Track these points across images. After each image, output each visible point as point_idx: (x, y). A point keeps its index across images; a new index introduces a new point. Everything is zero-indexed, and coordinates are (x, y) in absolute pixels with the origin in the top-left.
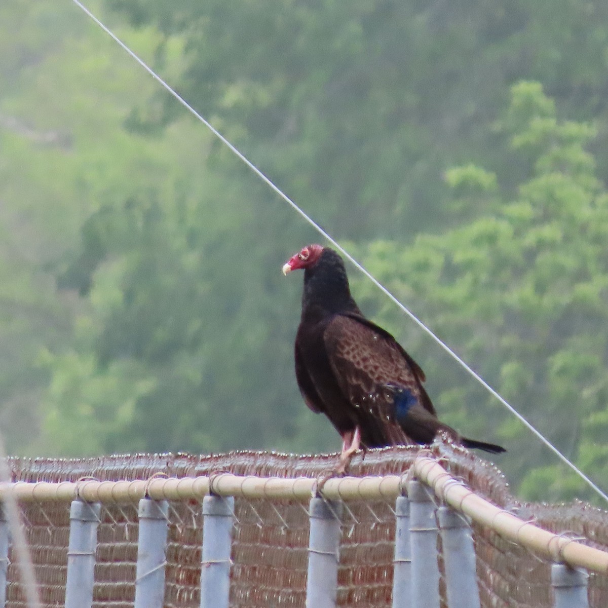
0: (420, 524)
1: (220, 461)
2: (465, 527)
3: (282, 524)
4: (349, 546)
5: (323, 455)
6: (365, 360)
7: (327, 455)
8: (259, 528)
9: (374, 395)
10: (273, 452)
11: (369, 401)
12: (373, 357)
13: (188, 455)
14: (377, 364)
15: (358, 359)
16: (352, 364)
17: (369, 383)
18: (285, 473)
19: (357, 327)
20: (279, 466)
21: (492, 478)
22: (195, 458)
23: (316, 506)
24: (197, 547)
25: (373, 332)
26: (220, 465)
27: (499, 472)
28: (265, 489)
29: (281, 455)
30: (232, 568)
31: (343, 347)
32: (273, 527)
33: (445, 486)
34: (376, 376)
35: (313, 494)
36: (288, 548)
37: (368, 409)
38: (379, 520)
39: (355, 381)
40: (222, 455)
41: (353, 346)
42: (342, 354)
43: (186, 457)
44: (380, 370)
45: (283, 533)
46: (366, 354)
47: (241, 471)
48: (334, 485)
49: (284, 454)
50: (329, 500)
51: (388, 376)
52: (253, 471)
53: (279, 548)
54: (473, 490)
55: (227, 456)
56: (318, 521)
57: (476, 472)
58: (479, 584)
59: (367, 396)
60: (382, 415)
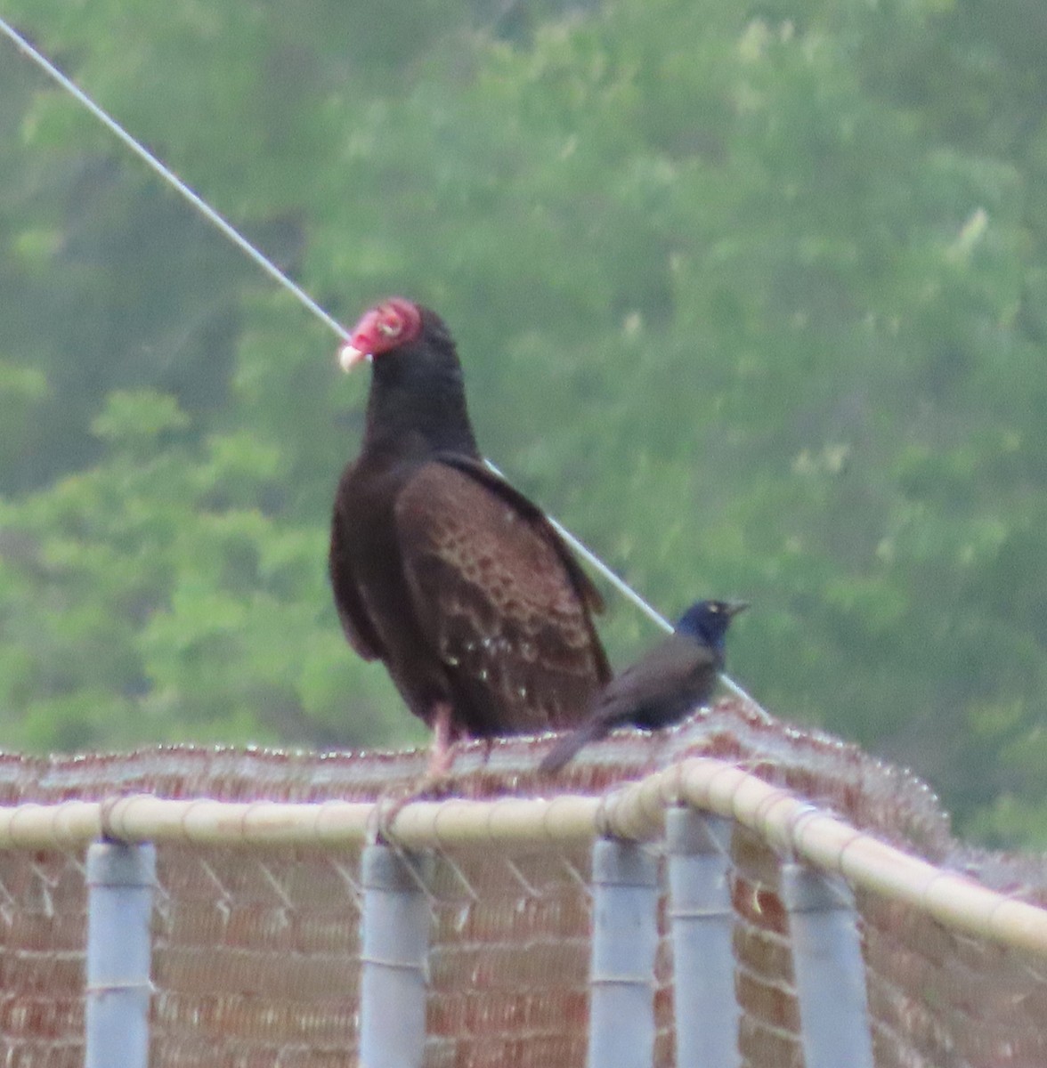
0: (694, 903)
1: (111, 768)
2: (843, 907)
3: (281, 903)
4: (454, 949)
5: (380, 752)
6: (485, 563)
7: (389, 753)
8: (220, 913)
9: (495, 640)
10: (252, 748)
11: (480, 652)
12: (501, 558)
13: (22, 753)
14: (510, 575)
15: (472, 561)
16: (456, 572)
17: (487, 612)
18: (284, 793)
19: (475, 492)
20: (268, 778)
21: (907, 804)
22: (37, 763)
23: (378, 863)
24: (55, 956)
25: (505, 507)
26: (115, 775)
27: (925, 788)
28: (243, 827)
29: (274, 753)
30: (153, 1000)
31: (442, 534)
32: (258, 909)
33: (797, 820)
34: (506, 600)
35: (371, 838)
36: (295, 955)
37: (477, 667)
38: (534, 892)
39: (456, 609)
40: (118, 755)
41: (462, 532)
42: (437, 547)
43: (17, 759)
44: (514, 587)
45: (285, 922)
46: (489, 550)
47: (174, 789)
48: (421, 817)
49: (281, 752)
50: (408, 852)
51: (529, 603)
52: (203, 788)
53: (275, 954)
54: (858, 825)
55: (134, 758)
56: (382, 896)
57: (867, 788)
58: (874, 1032)
59: (477, 639)
60: (506, 688)
